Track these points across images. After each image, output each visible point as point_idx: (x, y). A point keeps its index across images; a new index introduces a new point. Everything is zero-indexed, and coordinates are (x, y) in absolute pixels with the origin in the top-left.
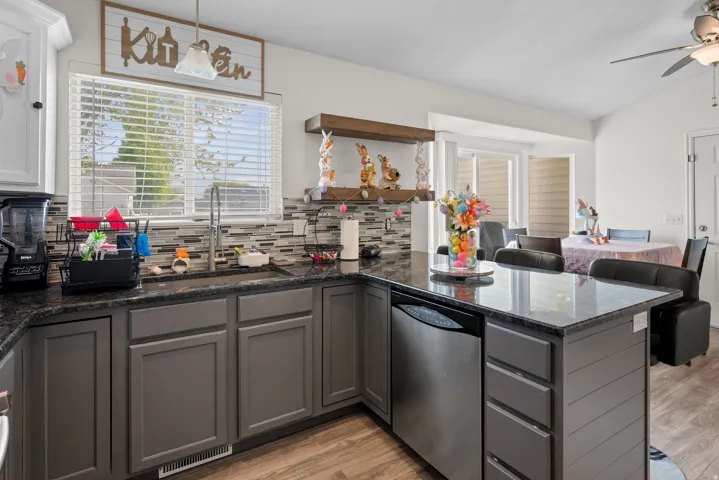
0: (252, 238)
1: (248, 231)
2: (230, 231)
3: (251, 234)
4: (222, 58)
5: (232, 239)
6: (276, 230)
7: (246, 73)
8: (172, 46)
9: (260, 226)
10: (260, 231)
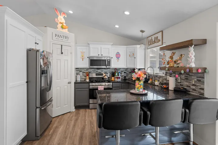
4: (157, 39)
7: (160, 40)
8: (152, 41)
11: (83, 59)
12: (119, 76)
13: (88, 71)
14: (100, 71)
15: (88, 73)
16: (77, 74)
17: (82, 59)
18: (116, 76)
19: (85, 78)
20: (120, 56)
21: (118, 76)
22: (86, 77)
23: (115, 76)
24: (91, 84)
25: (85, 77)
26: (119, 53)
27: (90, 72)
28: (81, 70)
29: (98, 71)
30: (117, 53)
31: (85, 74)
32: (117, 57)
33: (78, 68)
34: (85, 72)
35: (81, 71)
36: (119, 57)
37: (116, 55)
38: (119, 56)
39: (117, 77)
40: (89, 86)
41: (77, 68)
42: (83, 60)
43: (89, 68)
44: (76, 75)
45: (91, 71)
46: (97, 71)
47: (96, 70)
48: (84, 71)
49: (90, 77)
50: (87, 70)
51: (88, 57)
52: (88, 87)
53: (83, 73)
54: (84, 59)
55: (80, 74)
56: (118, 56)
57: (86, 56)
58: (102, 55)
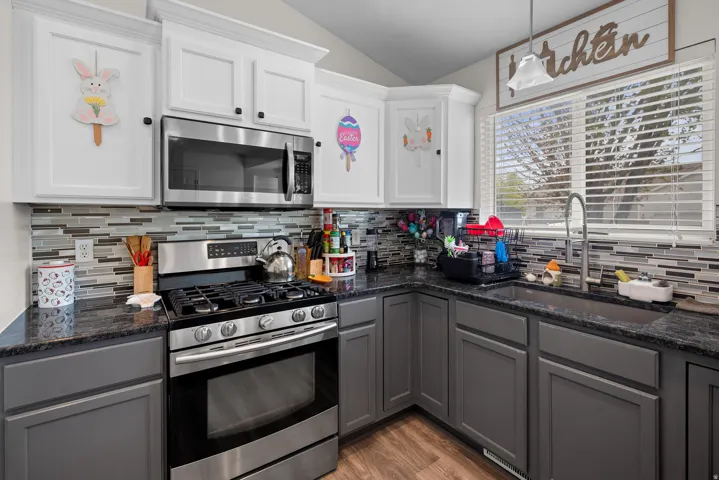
0: (651, 261)
1: (644, 252)
2: (616, 248)
3: (650, 256)
4: (605, 39)
5: (621, 259)
6: (698, 254)
7: (640, 40)
8: (549, 58)
9: (667, 247)
10: (665, 252)
11: (98, 127)
12: (350, 253)
13: (142, 230)
14: (234, 227)
15: (148, 244)
16: (37, 256)
17: (89, 132)
18: (331, 251)
19: (120, 279)
20: (359, 135)
21: (346, 251)
22: (130, 270)
23: (327, 256)
24: (179, 337)
25: (118, 271)
26: (354, 121)
27: (159, 239)
28: (79, 222)
29: (224, 227)
30: (345, 119)
31: (117, 251)
32: (342, 145)
33: (56, 209)
34: (119, 240)
35: (82, 232)
36: (356, 145)
37: (341, 129)
38: (351, 137)
39: (339, 259)
40: (168, 351)
41: (38, 209)
42: (98, 140)
43: (158, 209)
44: (30, 261)
45: (173, 227)
46: (217, 230)
47: (210, 222)
48: (114, 232)
49: (166, 268)
50: (134, 222)
51: (148, 121)
52: (158, 369)
53: (102, 242)
54: (106, 135)
55: (78, 253)
56: (349, 135)
57: (129, 106)
58: (261, 115)
